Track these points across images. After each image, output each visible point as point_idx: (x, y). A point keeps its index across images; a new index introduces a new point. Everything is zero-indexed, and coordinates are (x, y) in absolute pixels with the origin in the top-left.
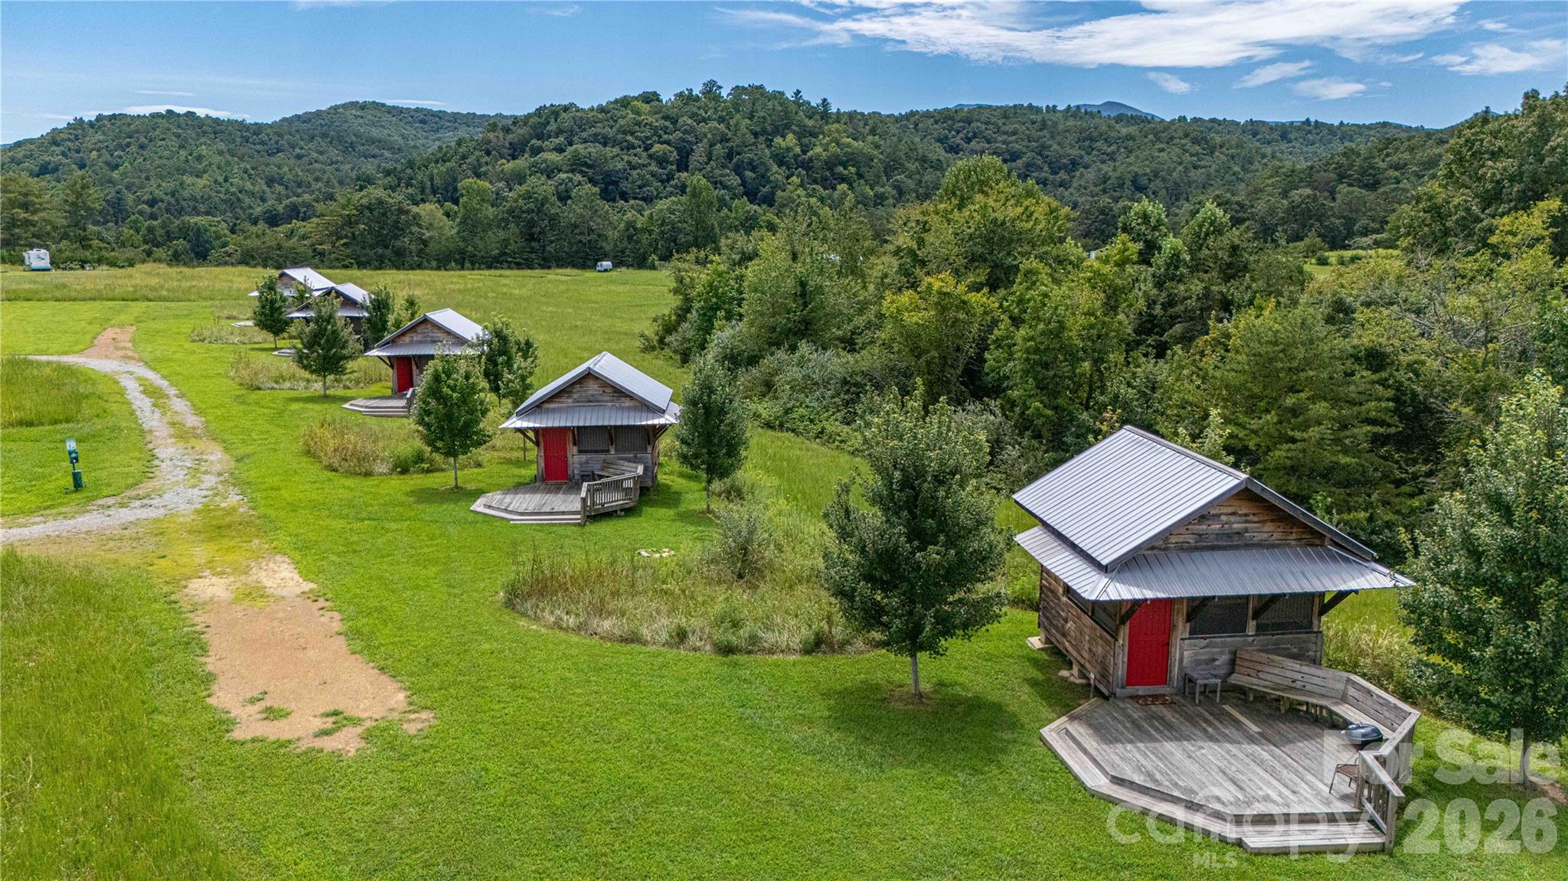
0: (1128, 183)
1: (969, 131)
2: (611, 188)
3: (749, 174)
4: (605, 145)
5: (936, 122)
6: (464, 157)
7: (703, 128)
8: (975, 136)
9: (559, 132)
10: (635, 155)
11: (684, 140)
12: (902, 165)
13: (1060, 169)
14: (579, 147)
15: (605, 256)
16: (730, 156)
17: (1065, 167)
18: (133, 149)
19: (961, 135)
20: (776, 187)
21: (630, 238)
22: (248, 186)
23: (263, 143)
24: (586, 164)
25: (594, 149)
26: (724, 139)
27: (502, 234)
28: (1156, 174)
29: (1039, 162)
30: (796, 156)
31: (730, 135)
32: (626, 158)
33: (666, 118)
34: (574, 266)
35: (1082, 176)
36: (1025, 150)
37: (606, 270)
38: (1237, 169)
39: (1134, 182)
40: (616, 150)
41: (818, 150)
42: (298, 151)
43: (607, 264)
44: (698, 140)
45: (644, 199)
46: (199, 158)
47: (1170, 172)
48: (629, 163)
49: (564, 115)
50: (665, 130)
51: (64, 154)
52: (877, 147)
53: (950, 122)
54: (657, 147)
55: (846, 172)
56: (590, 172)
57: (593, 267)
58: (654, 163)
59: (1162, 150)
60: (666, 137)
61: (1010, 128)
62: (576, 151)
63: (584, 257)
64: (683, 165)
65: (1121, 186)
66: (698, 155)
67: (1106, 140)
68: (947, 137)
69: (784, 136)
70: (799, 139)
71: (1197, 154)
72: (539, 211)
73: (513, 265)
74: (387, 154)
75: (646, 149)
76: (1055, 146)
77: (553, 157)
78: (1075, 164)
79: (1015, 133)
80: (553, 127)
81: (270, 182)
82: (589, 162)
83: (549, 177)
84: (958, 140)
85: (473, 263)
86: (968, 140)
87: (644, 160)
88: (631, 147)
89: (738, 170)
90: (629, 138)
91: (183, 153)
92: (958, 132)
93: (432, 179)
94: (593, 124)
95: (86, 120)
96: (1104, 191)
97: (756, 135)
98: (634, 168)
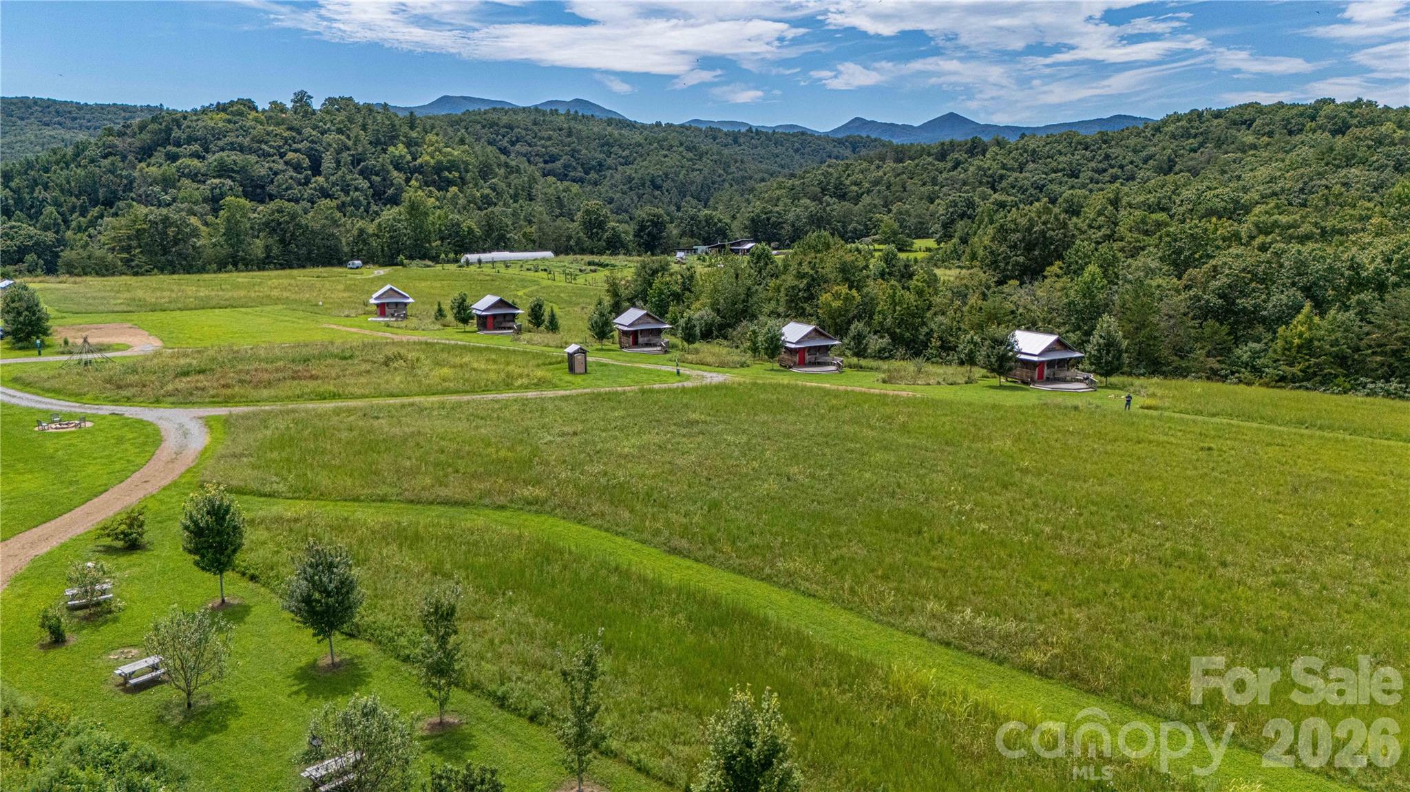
0: (648, 183)
1: (512, 136)
2: (257, 190)
3: (374, 178)
4: (243, 152)
5: (484, 127)
7: (328, 138)
8: (518, 141)
9: (190, 139)
10: (273, 161)
11: (312, 149)
12: (492, 169)
13: (590, 169)
14: (220, 155)
16: (355, 163)
17: (593, 168)
19: (506, 139)
20: (400, 188)
24: (233, 171)
25: (234, 157)
26: (347, 148)
28: (666, 175)
29: (574, 164)
30: (409, 163)
31: (350, 143)
32: (266, 164)
33: (291, 129)
35: (612, 176)
36: (561, 153)
37: (357, 268)
38: (721, 171)
39: (652, 181)
40: (255, 157)
41: (426, 157)
43: (357, 263)
44: (325, 148)
47: (677, 174)
48: (269, 169)
50: (294, 140)
53: (496, 128)
54: (291, 155)
55: (451, 176)
56: (238, 177)
58: (291, 170)
59: (666, 156)
60: (295, 146)
61: (545, 134)
62: (217, 158)
63: (331, 257)
64: (316, 170)
65: (643, 185)
66: (328, 163)
67: (620, 146)
69: (395, 146)
70: (408, 148)
71: (691, 160)
73: (278, 266)
75: (281, 157)
76: (584, 150)
77: (194, 163)
78: (601, 165)
79: (550, 138)
82: (236, 168)
85: (246, 265)
86: (513, 144)
87: (283, 166)
88: (267, 154)
89: (365, 175)
90: (264, 146)
92: (504, 136)
94: (225, 133)
96: (631, 189)
97: (373, 144)
98: (275, 174)
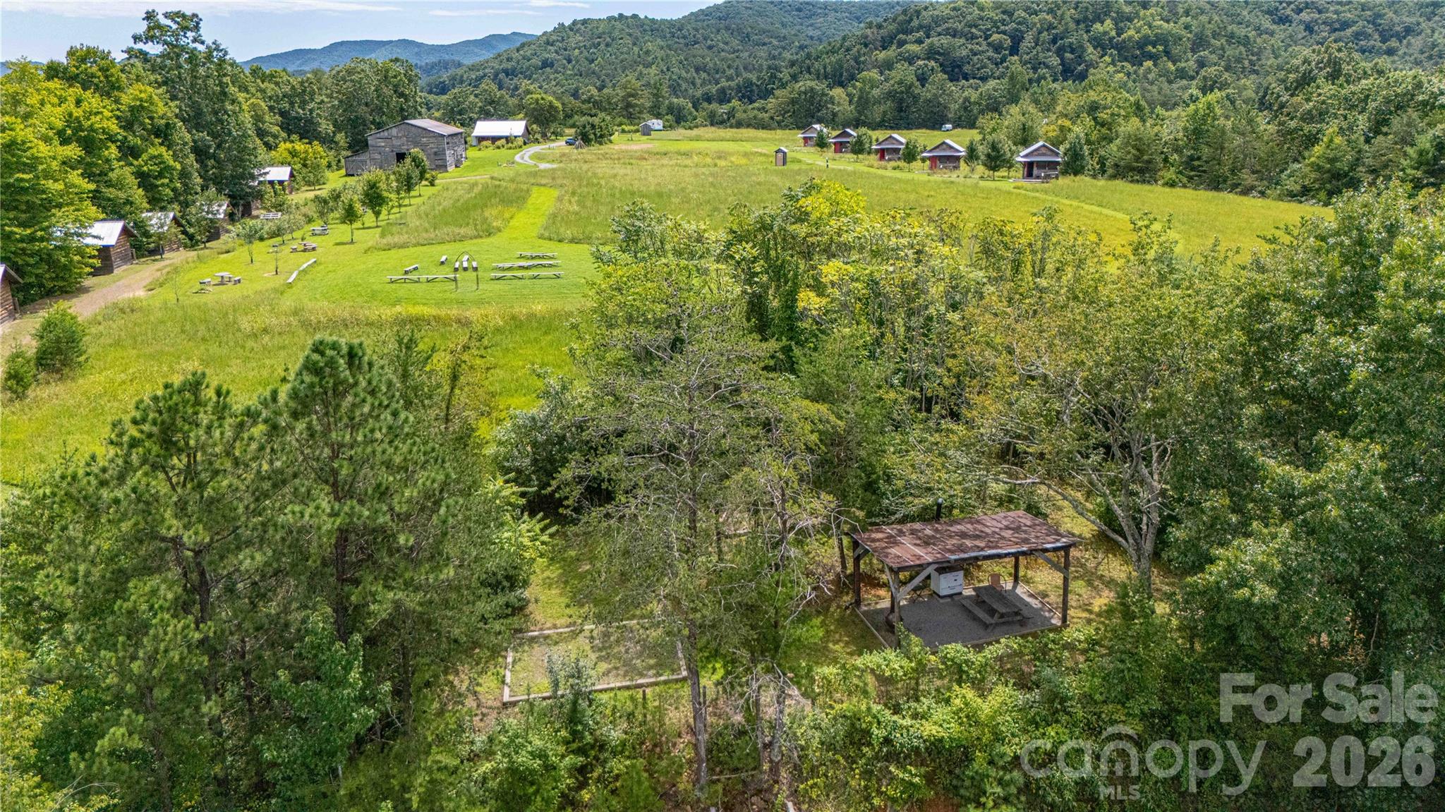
2: (955, 70)
3: (1068, 55)
4: (954, 36)
6: (848, 50)
7: (1035, 19)
9: (920, 27)
10: (977, 44)
11: (1017, 30)
14: (935, 40)
15: (948, 121)
16: (1054, 41)
18: (602, 46)
20: (1091, 65)
21: (966, 108)
22: (684, 74)
23: (684, 37)
24: (939, 53)
25: (945, 40)
26: (1051, 27)
27: (882, 108)
30: (1111, 39)
31: (1056, 23)
32: (970, 46)
33: (1004, 12)
34: (928, 128)
37: (947, 130)
40: (963, 41)
41: (1131, 32)
42: (709, 42)
43: (949, 126)
44: (1029, 28)
45: (981, 79)
46: (648, 52)
48: (971, 50)
49: (924, 13)
50: (1003, 22)
51: (556, 52)
52: (1187, 27)
54: (996, 37)
55: (1154, 50)
56: (941, 59)
57: (940, 129)
58: (991, 50)
60: (1002, 28)
62: (932, 44)
63: (935, 121)
64: (1014, 50)
66: (1027, 43)
68: (1277, 9)
69: (1102, 23)
70: (1116, 24)
72: (907, 92)
74: (775, 42)
75: (986, 39)
76: (1391, 14)
77: (914, 48)
78: (1408, 31)
80: (915, 23)
81: (697, 70)
82: (942, 51)
83: (910, 64)
84: (1288, 12)
87: (984, 47)
88: (973, 37)
89: (1060, 52)
90: (973, 30)
91: (636, 49)
93: (825, 68)
94: (945, 20)
95: (567, 24)
97: (1078, 22)
98: (975, 54)
